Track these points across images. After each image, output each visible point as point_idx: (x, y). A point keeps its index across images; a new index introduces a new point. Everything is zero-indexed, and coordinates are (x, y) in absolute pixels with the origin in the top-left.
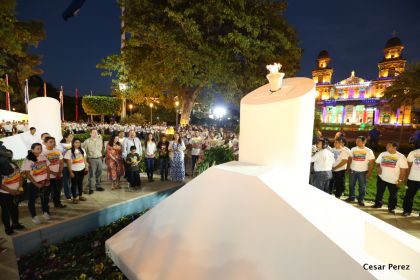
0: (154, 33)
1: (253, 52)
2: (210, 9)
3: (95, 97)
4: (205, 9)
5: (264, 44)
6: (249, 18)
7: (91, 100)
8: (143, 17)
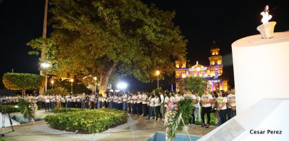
0: (83, 23)
1: (158, 41)
2: (126, 12)
3: (18, 74)
4: (122, 10)
5: (163, 36)
6: (153, 20)
7: (13, 76)
8: (71, 12)
